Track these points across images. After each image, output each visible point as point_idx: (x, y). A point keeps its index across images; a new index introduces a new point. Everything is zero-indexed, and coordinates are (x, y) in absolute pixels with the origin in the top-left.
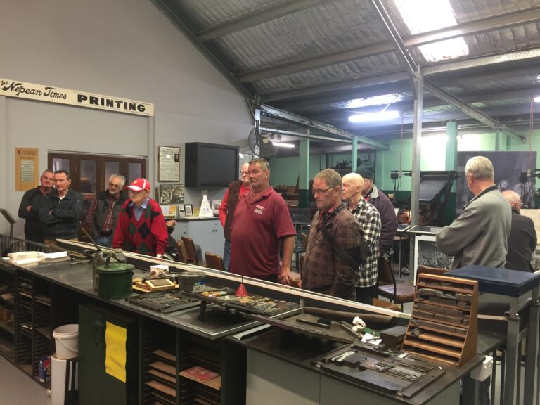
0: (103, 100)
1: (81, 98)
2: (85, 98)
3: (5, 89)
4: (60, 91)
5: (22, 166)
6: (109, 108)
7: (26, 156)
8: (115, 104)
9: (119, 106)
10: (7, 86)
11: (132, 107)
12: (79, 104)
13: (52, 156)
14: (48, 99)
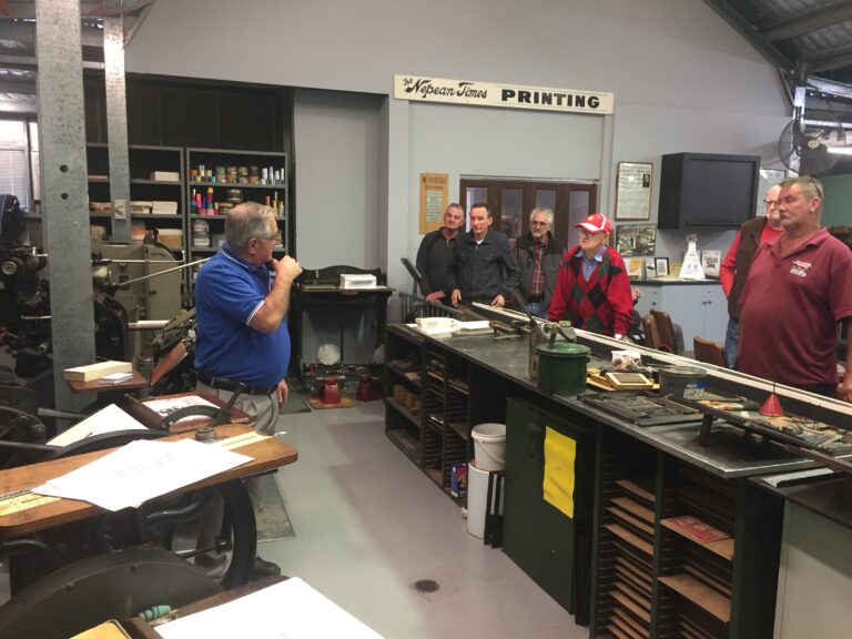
0: (536, 95)
1: (506, 95)
2: (513, 94)
3: (409, 90)
4: (478, 86)
5: (428, 200)
6: (546, 107)
7: (433, 184)
8: (554, 99)
9: (559, 102)
10: (411, 86)
11: (580, 101)
12: (504, 104)
13: (465, 184)
14: (463, 100)
